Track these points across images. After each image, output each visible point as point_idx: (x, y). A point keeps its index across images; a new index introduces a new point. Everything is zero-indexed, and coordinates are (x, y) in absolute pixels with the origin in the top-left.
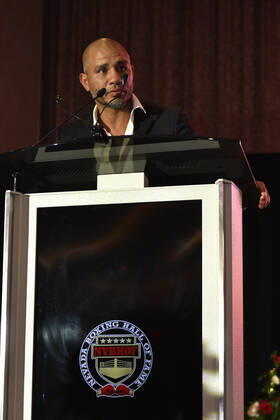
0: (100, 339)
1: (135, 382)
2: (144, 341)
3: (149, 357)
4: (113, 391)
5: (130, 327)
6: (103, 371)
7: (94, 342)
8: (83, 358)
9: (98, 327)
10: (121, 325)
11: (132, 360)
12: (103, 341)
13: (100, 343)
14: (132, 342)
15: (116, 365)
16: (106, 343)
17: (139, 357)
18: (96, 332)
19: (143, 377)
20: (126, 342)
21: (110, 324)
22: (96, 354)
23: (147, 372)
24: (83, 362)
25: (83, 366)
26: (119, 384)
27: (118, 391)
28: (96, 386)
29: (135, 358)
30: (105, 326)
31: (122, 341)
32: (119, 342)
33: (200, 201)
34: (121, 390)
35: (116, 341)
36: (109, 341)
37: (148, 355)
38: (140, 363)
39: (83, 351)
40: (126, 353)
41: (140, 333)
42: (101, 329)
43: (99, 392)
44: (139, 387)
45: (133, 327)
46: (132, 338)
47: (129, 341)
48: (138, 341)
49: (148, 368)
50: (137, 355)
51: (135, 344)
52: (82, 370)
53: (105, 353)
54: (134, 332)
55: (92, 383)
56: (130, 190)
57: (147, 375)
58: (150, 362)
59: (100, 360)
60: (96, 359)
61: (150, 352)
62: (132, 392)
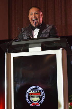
3: (44, 95)
5: (38, 87)
6: (32, 99)
8: (27, 96)
9: (30, 88)
10: (36, 87)
13: (31, 92)
14: (39, 91)
15: (35, 97)
16: (32, 92)
19: (42, 100)
20: (38, 92)
21: (33, 87)
23: (43, 99)
24: (27, 97)
25: (27, 98)
27: (36, 104)
28: (30, 103)
30: (32, 88)
32: (36, 92)
33: (56, 54)
34: (37, 104)
35: (35, 91)
37: (43, 95)
39: (26, 94)
42: (31, 88)
43: (31, 105)
45: (39, 88)
48: (41, 91)
49: (44, 98)
50: (41, 95)
51: (40, 92)
52: (26, 99)
55: (29, 102)
56: (37, 52)
57: (43, 100)
58: (44, 96)
59: (31, 96)
60: (30, 96)
61: (44, 94)
62: (40, 105)
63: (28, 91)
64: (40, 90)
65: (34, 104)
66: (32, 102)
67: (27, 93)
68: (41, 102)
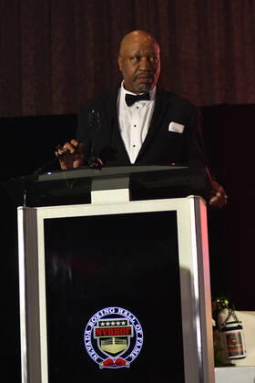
1: (130, 355)
2: (136, 323)
3: (140, 336)
4: (113, 363)
5: (123, 312)
6: (104, 348)
7: (96, 325)
8: (87, 337)
9: (98, 313)
10: (117, 311)
11: (126, 338)
12: (103, 324)
13: (100, 325)
14: (126, 324)
15: (114, 342)
16: (105, 325)
17: (132, 335)
18: (97, 317)
19: (136, 351)
20: (121, 324)
21: (108, 311)
22: (97, 335)
23: (139, 347)
24: (87, 341)
25: (87, 344)
26: (117, 357)
27: (116, 363)
28: (99, 360)
29: (129, 337)
30: (104, 312)
31: (118, 323)
32: (116, 325)
33: (175, 212)
34: (119, 362)
35: (113, 324)
36: (108, 324)
37: (139, 334)
38: (133, 341)
39: (87, 332)
40: (121, 333)
41: (132, 316)
42: (100, 314)
43: (101, 365)
44: (133, 359)
45: (126, 312)
46: (126, 321)
50: (130, 334)
51: (129, 325)
53: (105, 334)
54: (128, 316)
55: (95, 357)
56: (119, 203)
57: (139, 350)
58: (141, 339)
59: (101, 339)
60: (98, 338)
61: (141, 332)
62: (128, 363)
63: (90, 324)
64: (128, 318)
65: (110, 363)
66: (105, 357)
67: (89, 328)
68: (132, 355)
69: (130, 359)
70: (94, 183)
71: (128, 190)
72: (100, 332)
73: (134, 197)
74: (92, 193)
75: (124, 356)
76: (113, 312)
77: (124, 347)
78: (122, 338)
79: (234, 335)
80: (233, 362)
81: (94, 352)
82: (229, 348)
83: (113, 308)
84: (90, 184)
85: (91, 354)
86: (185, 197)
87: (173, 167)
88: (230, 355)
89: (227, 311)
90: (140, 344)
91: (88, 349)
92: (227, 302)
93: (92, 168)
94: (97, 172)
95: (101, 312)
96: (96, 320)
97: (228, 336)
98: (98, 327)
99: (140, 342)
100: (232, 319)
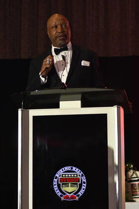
0: (62, 175)
1: (79, 194)
2: (82, 176)
3: (84, 183)
4: (69, 198)
6: (64, 189)
7: (60, 176)
8: (55, 183)
10: (72, 168)
11: (77, 184)
12: (64, 176)
13: (62, 176)
14: (77, 176)
15: (70, 186)
16: (65, 176)
17: (80, 183)
18: (61, 172)
19: (82, 191)
21: (67, 168)
22: (61, 182)
23: (84, 189)
24: (55, 185)
25: (55, 186)
26: (71, 194)
28: (61, 195)
29: (78, 183)
30: (65, 169)
31: (73, 176)
33: (106, 114)
34: (72, 197)
36: (67, 176)
38: (81, 185)
39: (55, 180)
40: (74, 181)
41: (80, 172)
42: (63, 170)
43: (62, 198)
44: (80, 196)
45: (77, 169)
46: (77, 174)
47: (75, 175)
51: (78, 177)
54: (78, 172)
55: (59, 194)
57: (84, 191)
59: (63, 184)
61: (85, 181)
62: (77, 198)
63: (57, 175)
64: (78, 173)
65: (67, 197)
66: (64, 194)
67: (56, 178)
68: (79, 193)
69: (78, 196)
70: (62, 97)
71: (80, 101)
72: (62, 180)
73: (83, 106)
74: (60, 102)
75: (75, 194)
76: (70, 169)
77: (75, 189)
78: (75, 184)
79: (135, 184)
80: (134, 199)
81: (58, 191)
82: (133, 192)
83: (70, 167)
84: (59, 97)
85: (57, 192)
86: (112, 106)
87: (106, 89)
88: (133, 196)
89: (132, 171)
90: (84, 188)
91: (56, 189)
92: (132, 166)
93: (61, 88)
94: (63, 91)
95: (63, 169)
96: (60, 173)
97: (132, 185)
98: (61, 177)
99: (84, 186)
100: (134, 176)
